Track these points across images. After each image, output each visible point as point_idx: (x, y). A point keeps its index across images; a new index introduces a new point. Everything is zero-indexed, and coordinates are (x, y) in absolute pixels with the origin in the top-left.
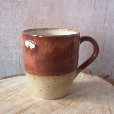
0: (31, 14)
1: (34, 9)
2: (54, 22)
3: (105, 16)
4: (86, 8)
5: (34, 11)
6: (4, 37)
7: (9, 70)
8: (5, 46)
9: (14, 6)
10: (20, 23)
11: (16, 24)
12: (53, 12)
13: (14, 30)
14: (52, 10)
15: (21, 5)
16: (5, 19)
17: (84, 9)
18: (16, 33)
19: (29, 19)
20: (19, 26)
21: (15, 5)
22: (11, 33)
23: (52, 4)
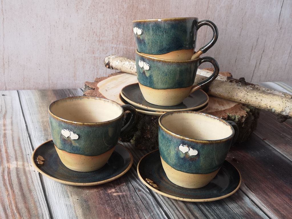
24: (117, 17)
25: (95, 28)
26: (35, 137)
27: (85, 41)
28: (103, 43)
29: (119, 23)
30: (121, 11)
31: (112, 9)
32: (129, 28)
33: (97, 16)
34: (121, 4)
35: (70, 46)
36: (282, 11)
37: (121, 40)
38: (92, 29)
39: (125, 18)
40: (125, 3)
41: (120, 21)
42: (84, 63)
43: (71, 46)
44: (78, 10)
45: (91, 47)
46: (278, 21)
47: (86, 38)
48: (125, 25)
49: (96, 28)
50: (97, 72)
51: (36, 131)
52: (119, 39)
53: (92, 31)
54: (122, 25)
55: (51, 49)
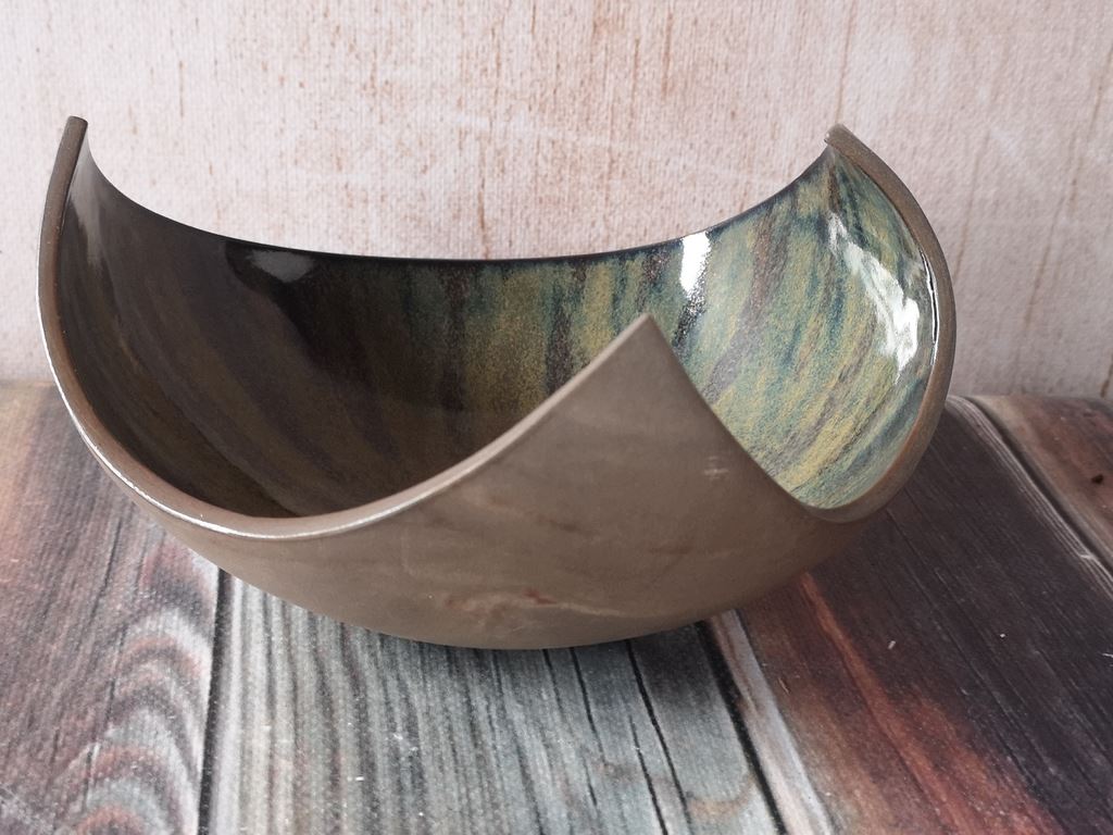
27: (277, 84)
28: (402, 105)
35: (182, 114)
37: (518, 84)
43: (186, 114)
52: (505, 84)
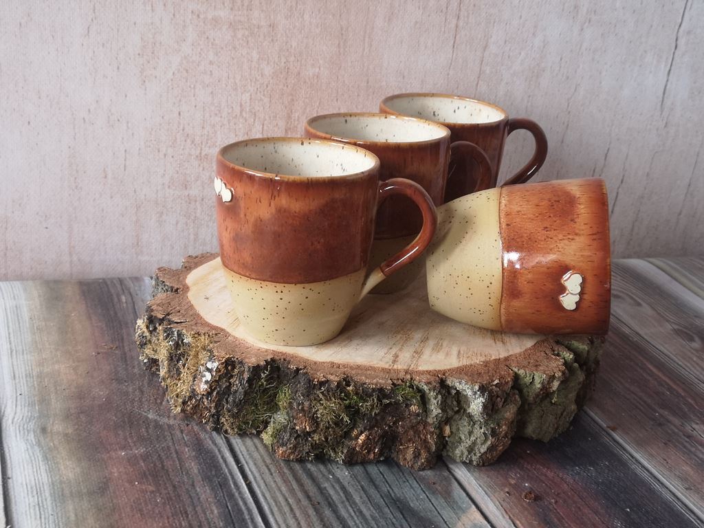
0: (283, 60)
1: (293, 46)
2: (344, 81)
3: (481, 64)
4: (433, 45)
5: (293, 51)
6: (203, 128)
7: (208, 226)
8: (203, 154)
9: (238, 40)
10: (251, 86)
11: (239, 90)
12: (344, 54)
13: (232, 108)
14: (342, 50)
15: (259, 36)
16: (211, 74)
17: (426, 47)
18: (238, 115)
19: (277, 76)
20: (248, 95)
21: (243, 35)
22: (223, 116)
23: (343, 32)
24: (246, 97)
25: (189, 124)
26: (12, 423)
29: (251, 112)
30: (255, 83)
31: (234, 77)
32: (277, 125)
33: (194, 96)
34: (257, 66)
36: (669, 84)
38: (181, 127)
39: (266, 100)
40: (268, 63)
41: (254, 108)
42: (162, 212)
44: (147, 81)
45: (180, 173)
46: (659, 107)
47: (167, 150)
48: (267, 117)
49: (191, 125)
50: (196, 235)
51: (19, 403)
53: (181, 131)
54: (259, 118)
55: (76, 178)
